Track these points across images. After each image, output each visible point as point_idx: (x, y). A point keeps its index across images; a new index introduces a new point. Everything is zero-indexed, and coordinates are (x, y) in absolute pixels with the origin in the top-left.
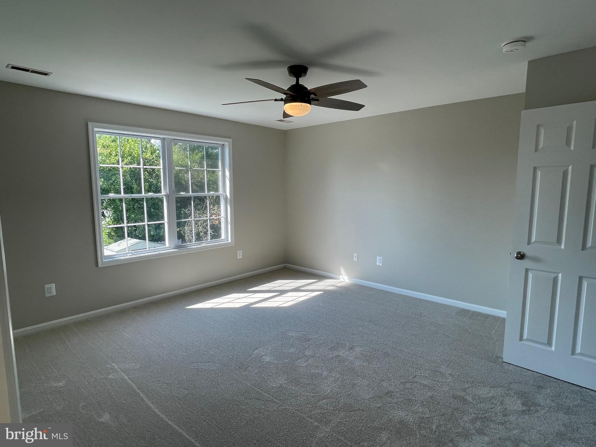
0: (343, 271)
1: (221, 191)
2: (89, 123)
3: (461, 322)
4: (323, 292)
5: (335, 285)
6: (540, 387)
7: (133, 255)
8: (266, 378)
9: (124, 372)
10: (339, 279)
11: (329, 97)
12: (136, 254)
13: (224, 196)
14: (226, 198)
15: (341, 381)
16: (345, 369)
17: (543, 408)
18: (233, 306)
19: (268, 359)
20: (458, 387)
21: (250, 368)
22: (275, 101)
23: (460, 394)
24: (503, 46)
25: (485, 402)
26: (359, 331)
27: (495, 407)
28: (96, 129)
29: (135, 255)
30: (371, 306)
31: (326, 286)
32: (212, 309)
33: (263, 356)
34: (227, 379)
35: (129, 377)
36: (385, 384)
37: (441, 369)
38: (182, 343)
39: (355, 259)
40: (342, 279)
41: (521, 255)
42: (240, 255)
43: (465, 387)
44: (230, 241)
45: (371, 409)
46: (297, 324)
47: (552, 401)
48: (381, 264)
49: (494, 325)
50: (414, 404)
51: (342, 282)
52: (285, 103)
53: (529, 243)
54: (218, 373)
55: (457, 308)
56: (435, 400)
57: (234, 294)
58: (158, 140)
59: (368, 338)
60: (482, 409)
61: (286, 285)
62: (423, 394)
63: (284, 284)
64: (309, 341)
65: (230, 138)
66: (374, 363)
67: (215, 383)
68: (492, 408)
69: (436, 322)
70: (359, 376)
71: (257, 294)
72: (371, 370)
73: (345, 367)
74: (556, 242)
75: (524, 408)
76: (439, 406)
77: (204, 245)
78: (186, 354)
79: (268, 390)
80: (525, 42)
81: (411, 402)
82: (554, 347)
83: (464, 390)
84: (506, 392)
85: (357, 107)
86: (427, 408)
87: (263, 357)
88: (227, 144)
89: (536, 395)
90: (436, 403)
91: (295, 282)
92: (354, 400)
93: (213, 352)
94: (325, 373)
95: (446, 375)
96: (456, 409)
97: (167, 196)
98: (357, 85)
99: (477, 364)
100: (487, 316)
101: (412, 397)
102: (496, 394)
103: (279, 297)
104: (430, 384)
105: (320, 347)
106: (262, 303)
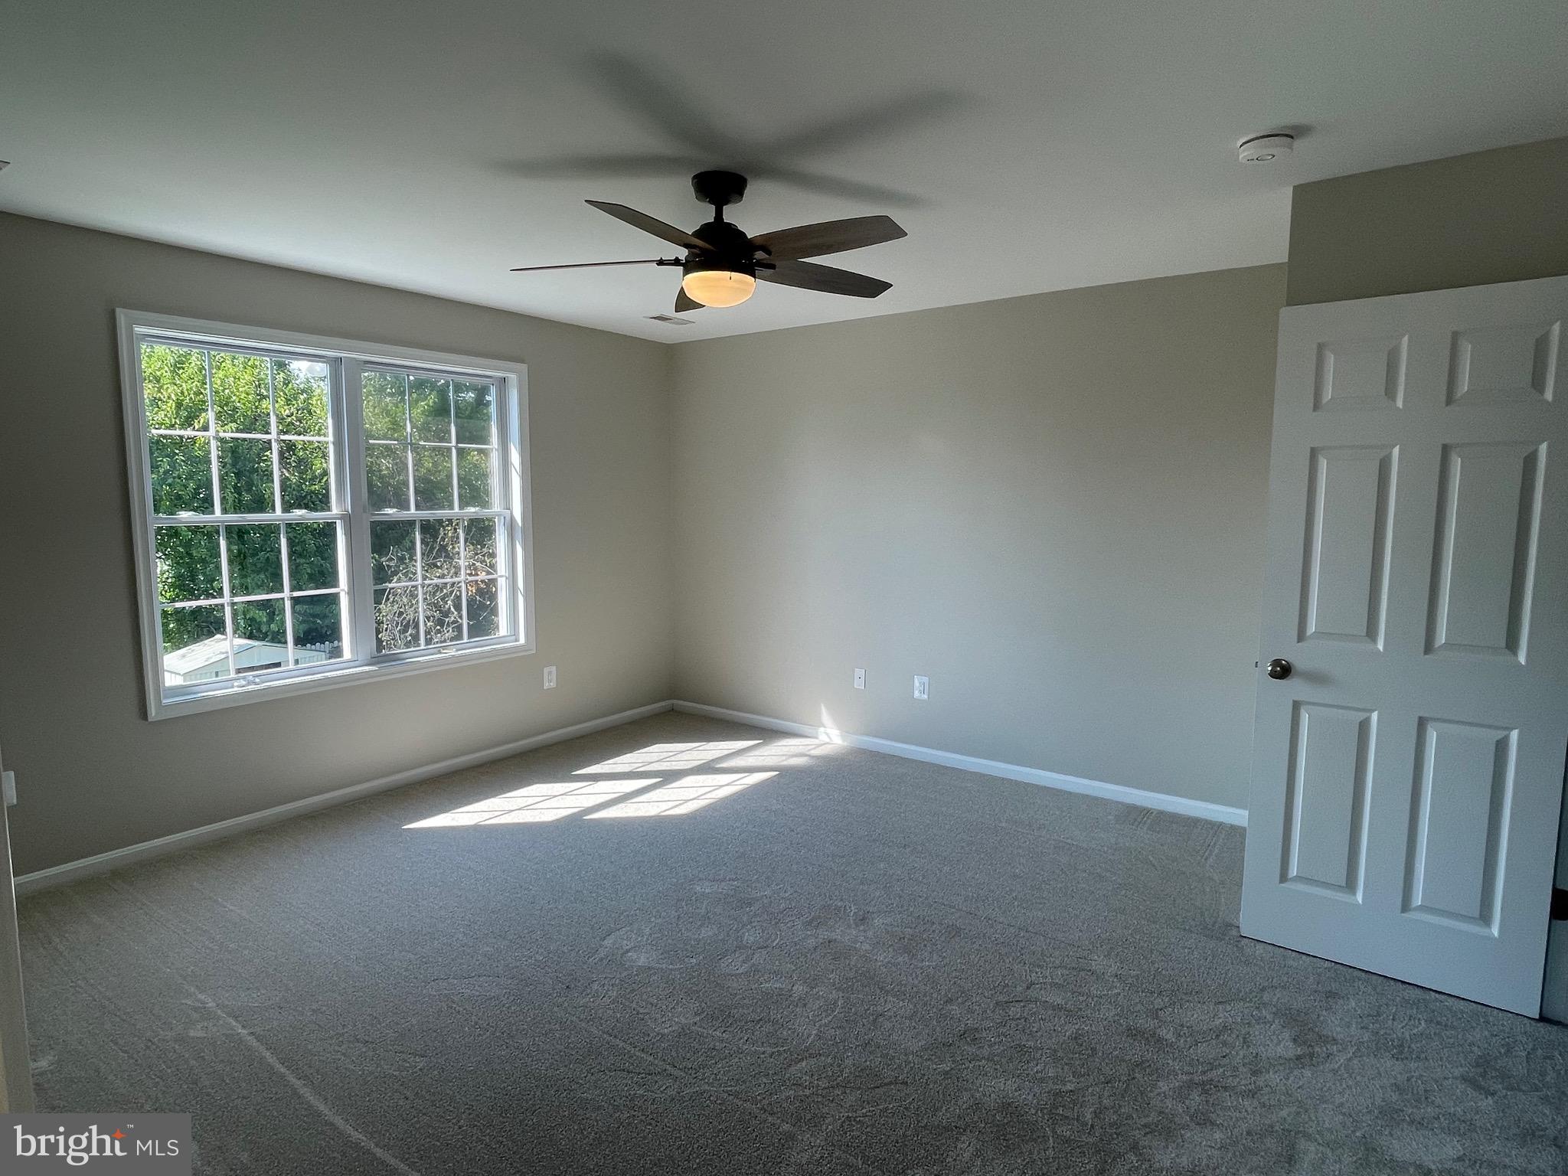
0: (826, 717)
1: (496, 507)
2: (118, 310)
3: (1131, 838)
4: (778, 773)
5: (808, 753)
6: (1331, 995)
7: (249, 683)
8: (641, 1011)
9: (236, 1018)
10: (816, 738)
11: (802, 260)
12: (257, 680)
13: (505, 518)
14: (511, 526)
15: (842, 1008)
16: (852, 975)
17: (1343, 1049)
18: (537, 820)
19: (642, 960)
20: (1140, 1006)
21: (595, 986)
22: (658, 264)
23: (1146, 1026)
24: (1241, 146)
25: (1207, 1041)
26: (879, 872)
27: (1231, 1052)
28: (139, 330)
29: (256, 684)
30: (904, 806)
31: (783, 755)
32: (476, 829)
33: (628, 951)
34: (534, 1019)
35: (252, 1030)
36: (955, 1009)
37: (1093, 963)
38: (401, 925)
39: (859, 684)
40: (823, 738)
41: (1283, 667)
42: (550, 679)
43: (1156, 1007)
44: (522, 640)
45: (926, 1077)
46: (714, 861)
47: (1362, 1028)
48: (926, 697)
49: (1212, 844)
50: (1034, 1058)
51: (825, 744)
52: (687, 272)
53: (1301, 636)
54: (507, 1005)
55: (1122, 803)
56: (1084, 1044)
57: (538, 785)
58: (320, 364)
59: (902, 890)
60: (1201, 1059)
61: (679, 757)
62: (1055, 1030)
63: (673, 753)
64: (750, 905)
65: (523, 362)
66: (923, 957)
67: (503, 1033)
68: (1224, 1057)
69: (1069, 841)
70: (888, 991)
71: (599, 783)
72: (917, 976)
73: (851, 969)
74: (1364, 634)
75: (1299, 1051)
76: (1097, 1060)
77: (452, 652)
78: (412, 956)
79: (649, 1043)
80: (1292, 137)
81: (1026, 1052)
82: (1361, 894)
83: (1155, 1014)
84: (1254, 1013)
85: (871, 288)
86: (1066, 1067)
87: (630, 954)
88: (513, 378)
89: (1324, 1016)
90: (1087, 1053)
91: (700, 748)
92: (881, 1056)
93: (488, 949)
94: (799, 989)
95: (1106, 977)
96: (1137, 1065)
97: (347, 519)
98: (880, 230)
99: (1178, 945)
100: (1192, 823)
101: (1027, 1041)
102: (1230, 1019)
103: (660, 790)
104: (1070, 1003)
105: (780, 920)
106: (615, 808)
